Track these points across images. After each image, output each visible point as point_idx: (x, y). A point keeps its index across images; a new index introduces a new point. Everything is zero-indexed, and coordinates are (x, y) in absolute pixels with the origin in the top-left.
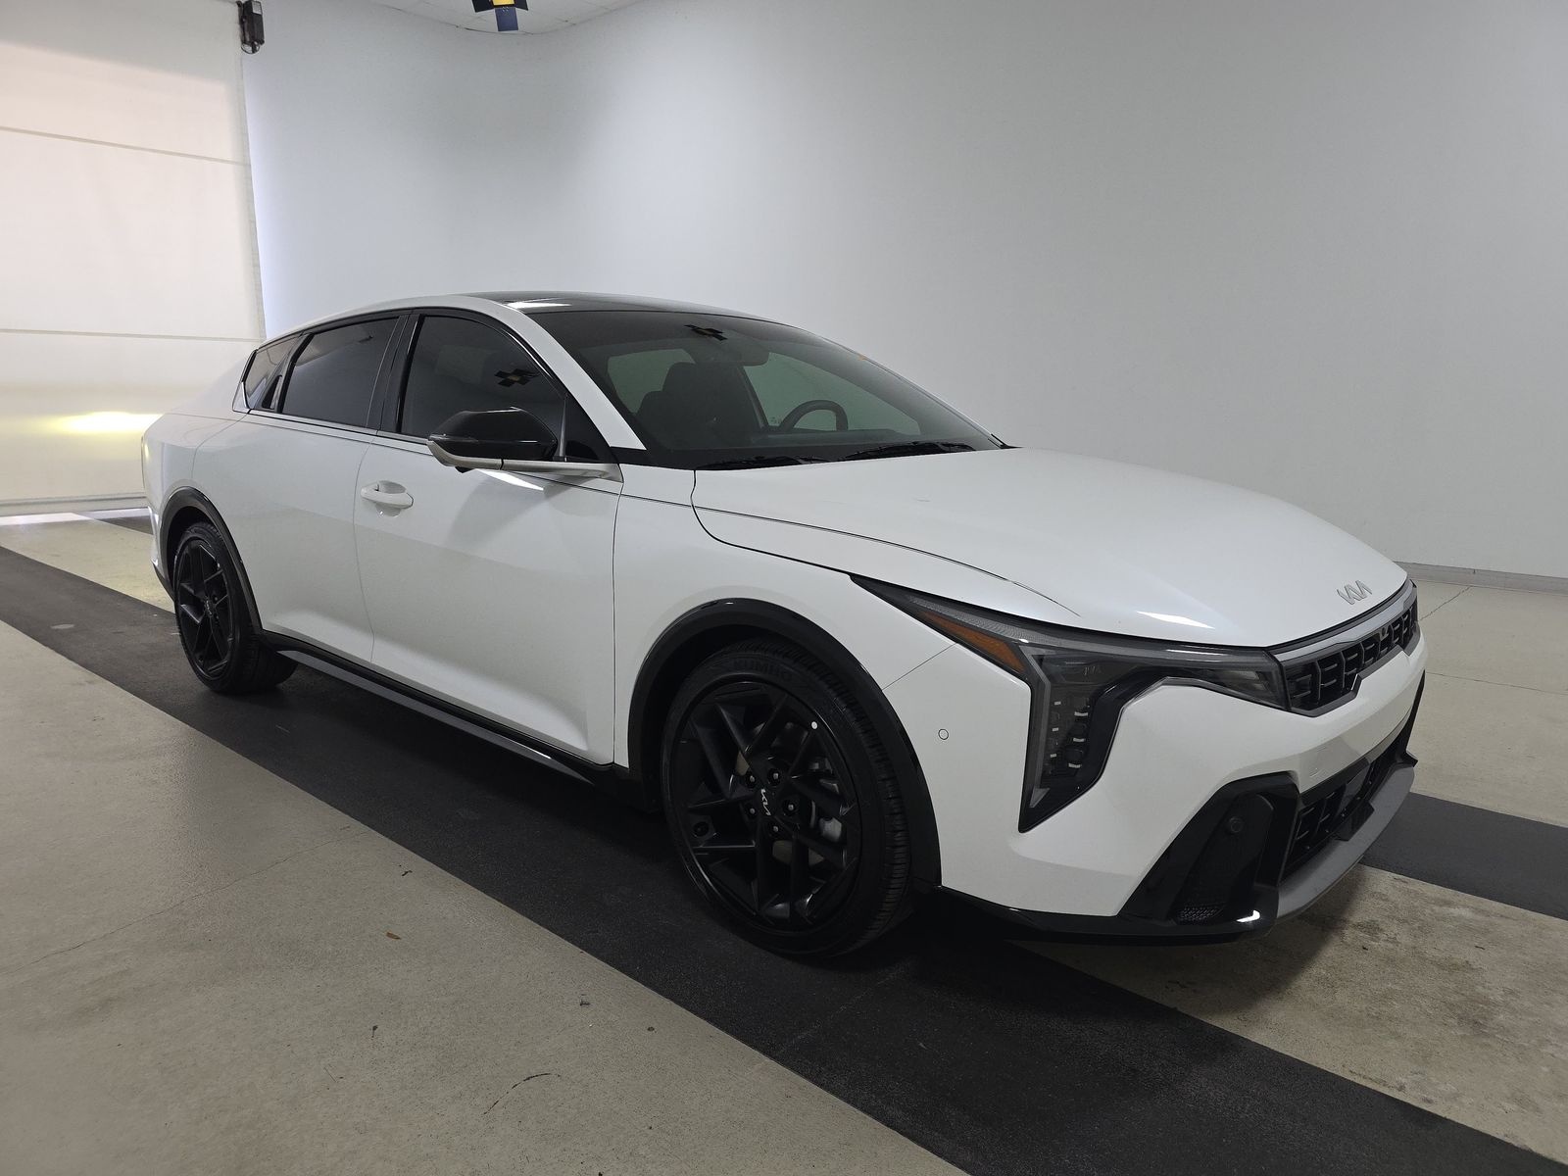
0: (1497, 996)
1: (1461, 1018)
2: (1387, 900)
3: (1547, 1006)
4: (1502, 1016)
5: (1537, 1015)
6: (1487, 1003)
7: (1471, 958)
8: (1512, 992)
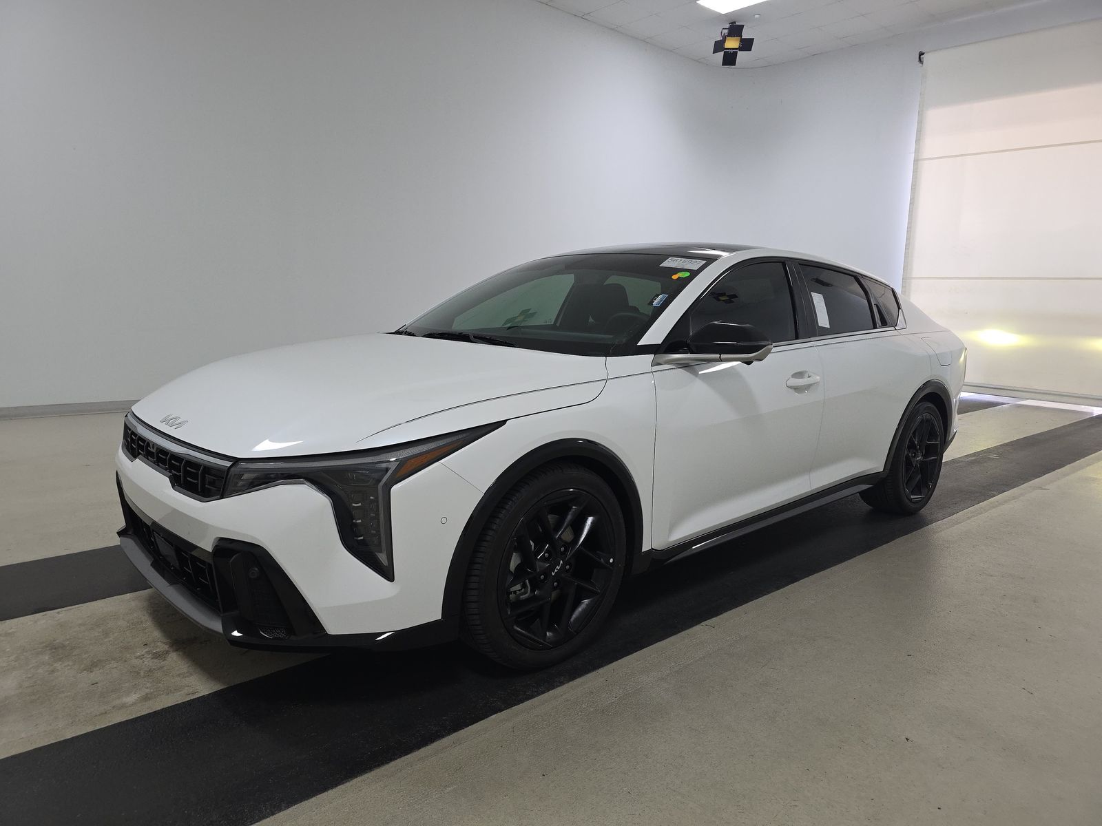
0: (58, 665)
1: (64, 646)
2: (179, 675)
3: (30, 676)
4: (47, 658)
5: (31, 668)
6: (60, 659)
7: (92, 675)
8: (53, 671)
